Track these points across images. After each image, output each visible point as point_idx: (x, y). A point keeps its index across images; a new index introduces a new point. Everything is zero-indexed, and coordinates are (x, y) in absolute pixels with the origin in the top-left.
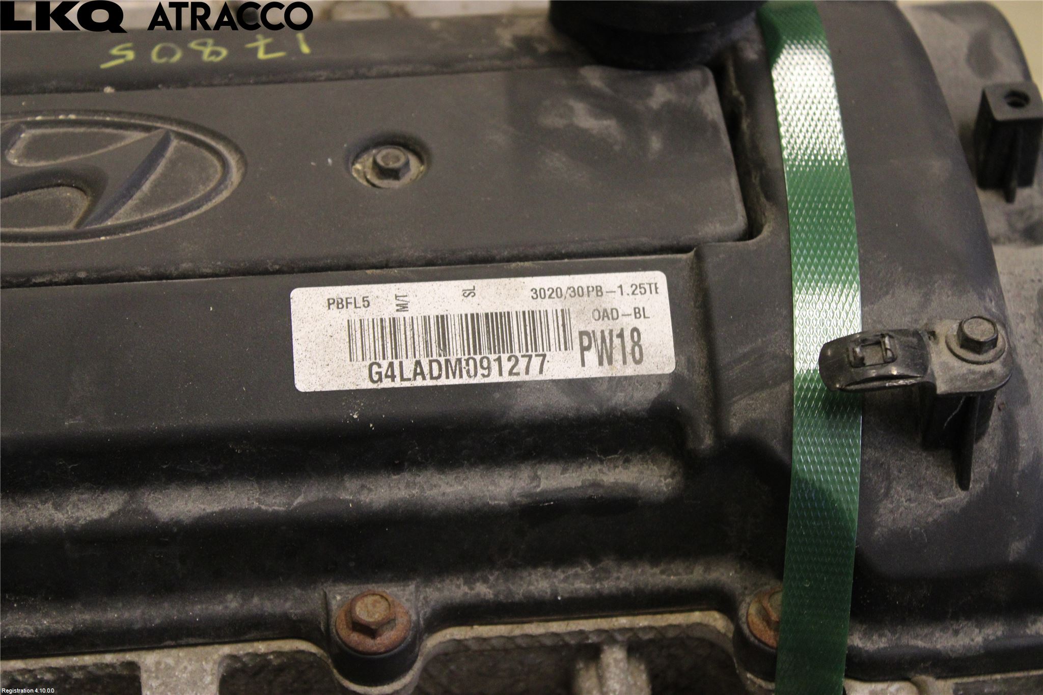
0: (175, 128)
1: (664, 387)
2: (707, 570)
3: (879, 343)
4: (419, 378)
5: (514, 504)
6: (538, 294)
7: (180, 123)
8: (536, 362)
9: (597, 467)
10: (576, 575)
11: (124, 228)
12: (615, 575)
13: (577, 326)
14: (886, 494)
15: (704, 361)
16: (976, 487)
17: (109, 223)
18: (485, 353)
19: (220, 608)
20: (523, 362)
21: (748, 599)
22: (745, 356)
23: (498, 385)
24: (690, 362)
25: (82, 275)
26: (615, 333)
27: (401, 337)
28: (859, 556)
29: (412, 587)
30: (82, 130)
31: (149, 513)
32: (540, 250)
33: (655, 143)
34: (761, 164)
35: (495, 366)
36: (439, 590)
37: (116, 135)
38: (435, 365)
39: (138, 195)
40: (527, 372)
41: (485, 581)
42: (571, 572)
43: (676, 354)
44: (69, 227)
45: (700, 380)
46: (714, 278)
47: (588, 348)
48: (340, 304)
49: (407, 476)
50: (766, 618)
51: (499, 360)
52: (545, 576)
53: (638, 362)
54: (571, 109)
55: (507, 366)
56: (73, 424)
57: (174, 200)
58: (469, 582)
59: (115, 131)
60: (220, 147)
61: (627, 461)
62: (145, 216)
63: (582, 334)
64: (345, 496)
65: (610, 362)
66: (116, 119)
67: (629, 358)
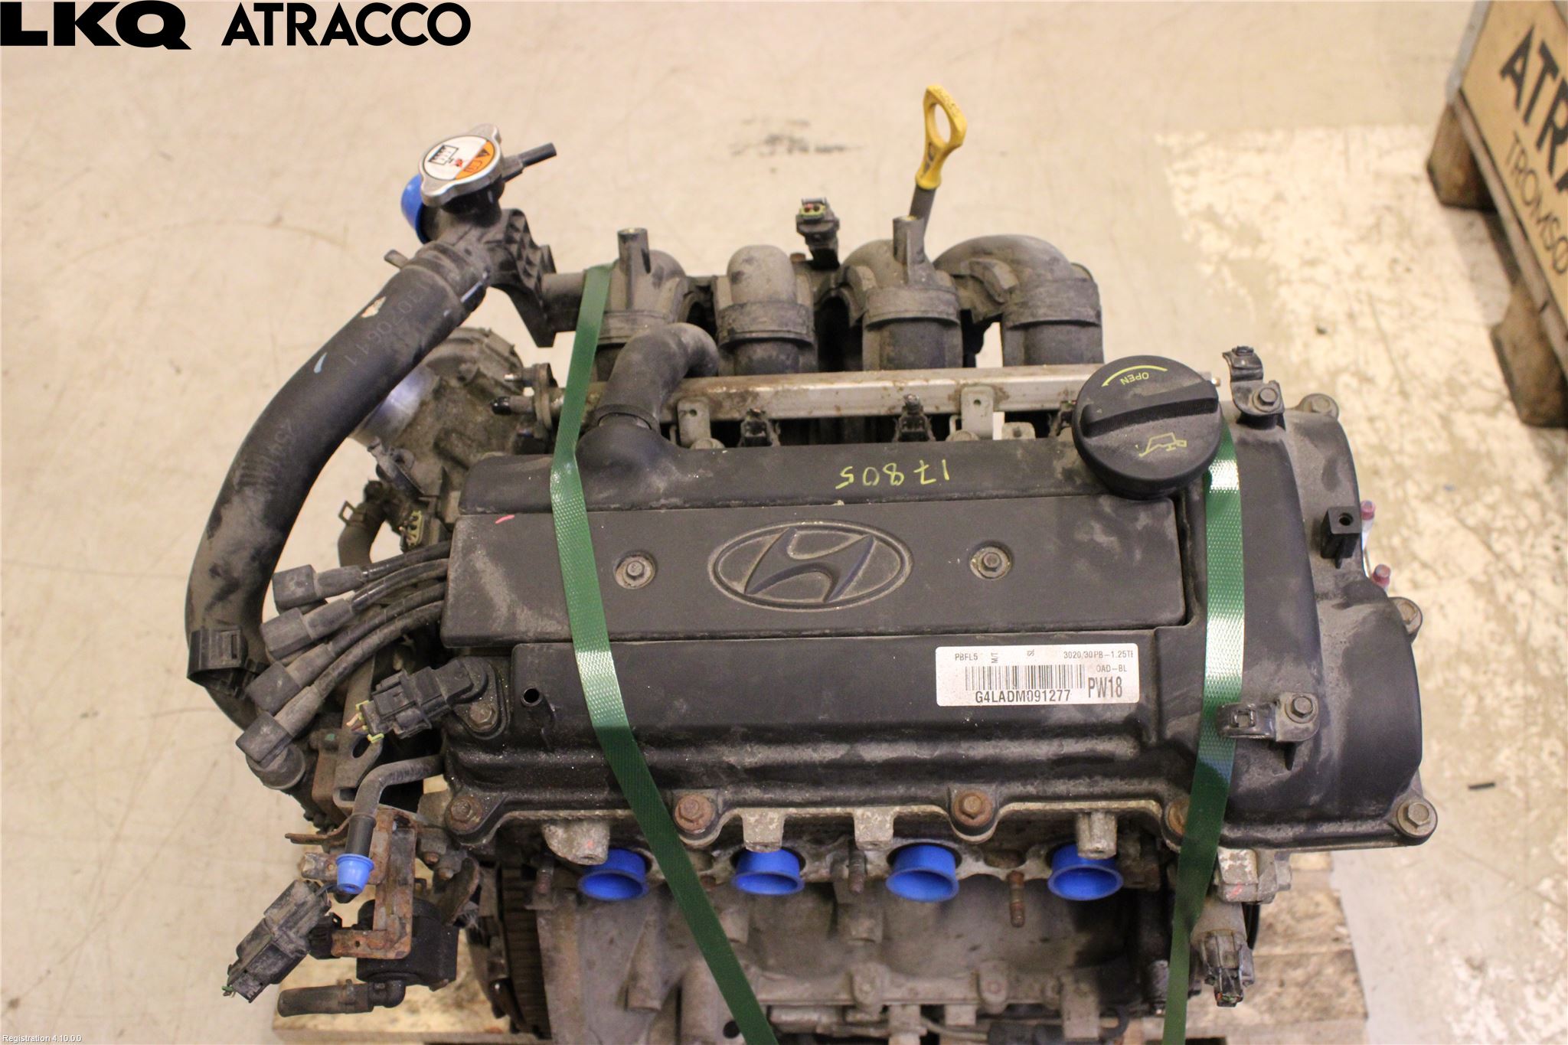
0: (875, 533)
1: (1133, 710)
2: (1150, 783)
3: (1248, 714)
4: (1002, 700)
5: (1049, 760)
6: (1067, 655)
7: (878, 529)
8: (1065, 694)
9: (1094, 741)
10: (1080, 784)
11: (848, 602)
12: (1101, 784)
13: (1087, 674)
14: (1247, 771)
15: (1155, 697)
16: (1295, 769)
17: (841, 598)
18: (1038, 688)
19: (895, 793)
20: (1058, 694)
21: (1170, 804)
22: (1176, 698)
23: (1044, 706)
24: (1147, 697)
25: (827, 631)
26: (1108, 679)
27: (993, 677)
28: (1229, 800)
29: (994, 787)
30: (826, 532)
31: (860, 756)
32: (1070, 625)
33: (1138, 555)
34: (1195, 576)
35: (1042, 695)
36: (1009, 788)
37: (844, 536)
38: (1011, 694)
39: (856, 579)
40: (1059, 699)
41: (1032, 784)
42: (1077, 782)
43: (1140, 692)
44: (820, 600)
45: (1152, 707)
46: (1163, 652)
47: (1093, 687)
48: (960, 657)
49: (993, 742)
50: (1178, 819)
51: (1045, 692)
52: (1065, 784)
53: (1119, 696)
54: (1092, 528)
55: (1049, 696)
56: (822, 717)
57: (875, 584)
58: (1024, 785)
59: (844, 534)
60: (900, 547)
61: (1110, 739)
62: (860, 593)
63: (1090, 679)
64: (961, 751)
65: (1104, 695)
66: (844, 526)
67: (1115, 694)
